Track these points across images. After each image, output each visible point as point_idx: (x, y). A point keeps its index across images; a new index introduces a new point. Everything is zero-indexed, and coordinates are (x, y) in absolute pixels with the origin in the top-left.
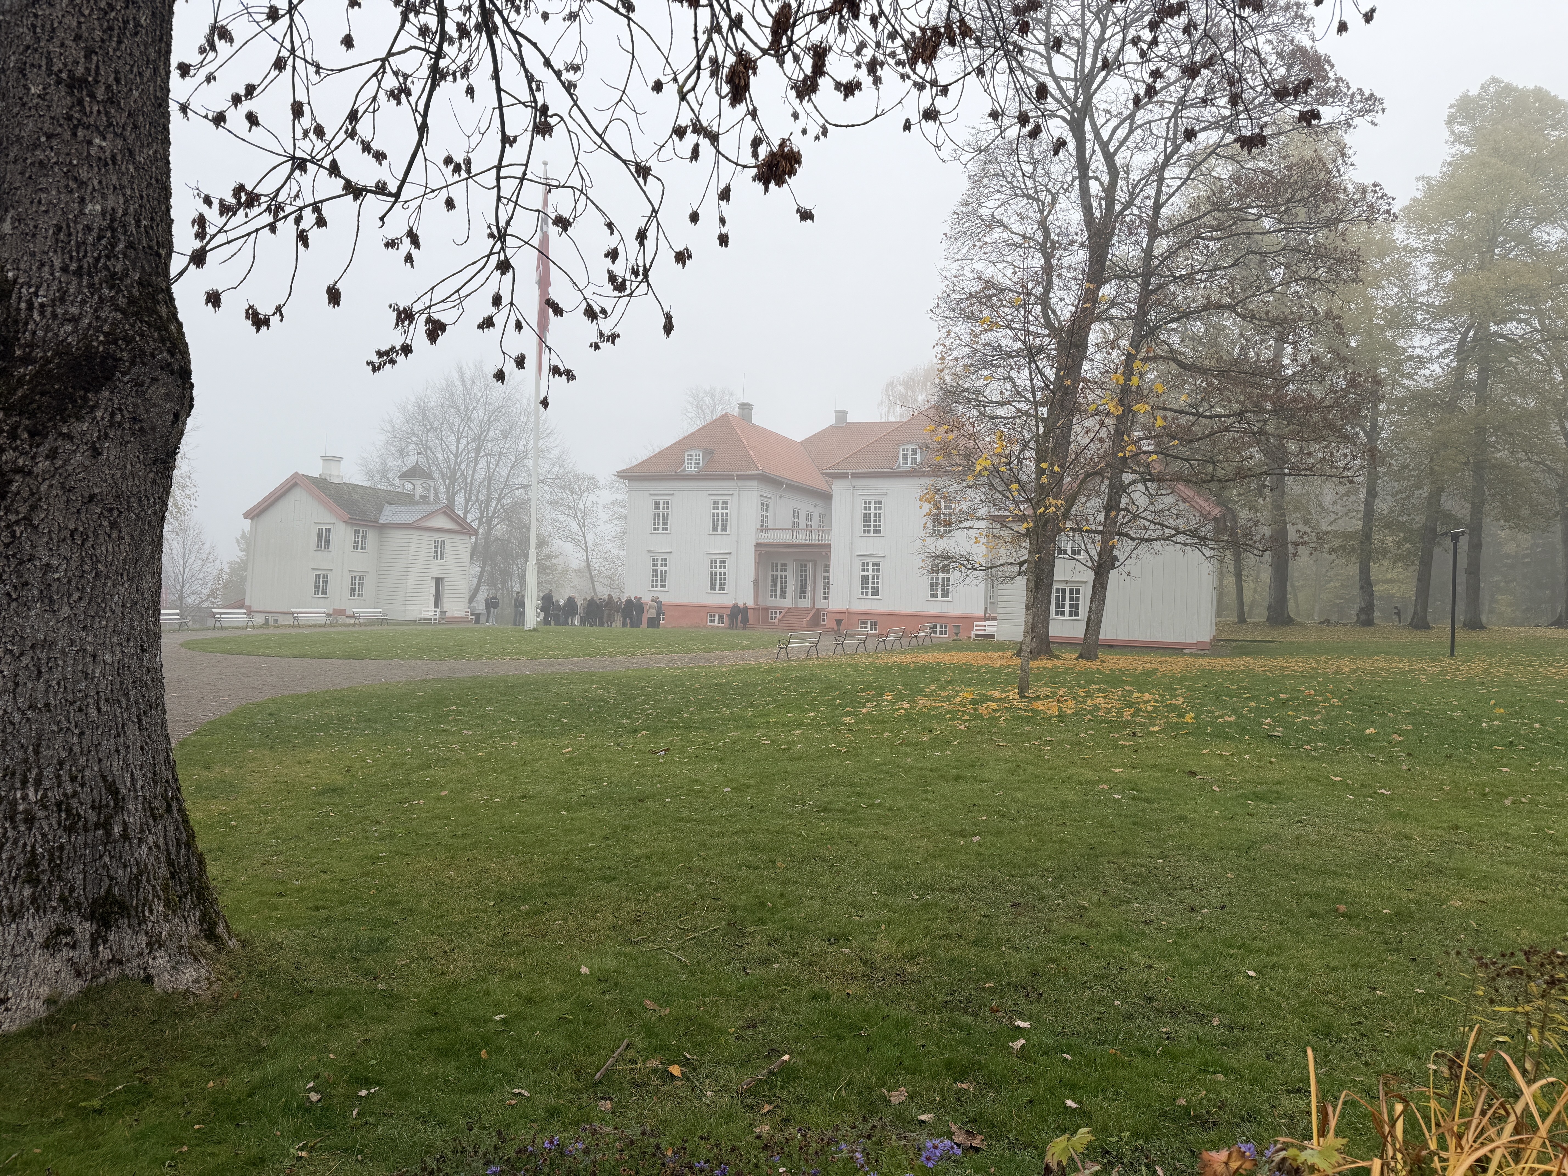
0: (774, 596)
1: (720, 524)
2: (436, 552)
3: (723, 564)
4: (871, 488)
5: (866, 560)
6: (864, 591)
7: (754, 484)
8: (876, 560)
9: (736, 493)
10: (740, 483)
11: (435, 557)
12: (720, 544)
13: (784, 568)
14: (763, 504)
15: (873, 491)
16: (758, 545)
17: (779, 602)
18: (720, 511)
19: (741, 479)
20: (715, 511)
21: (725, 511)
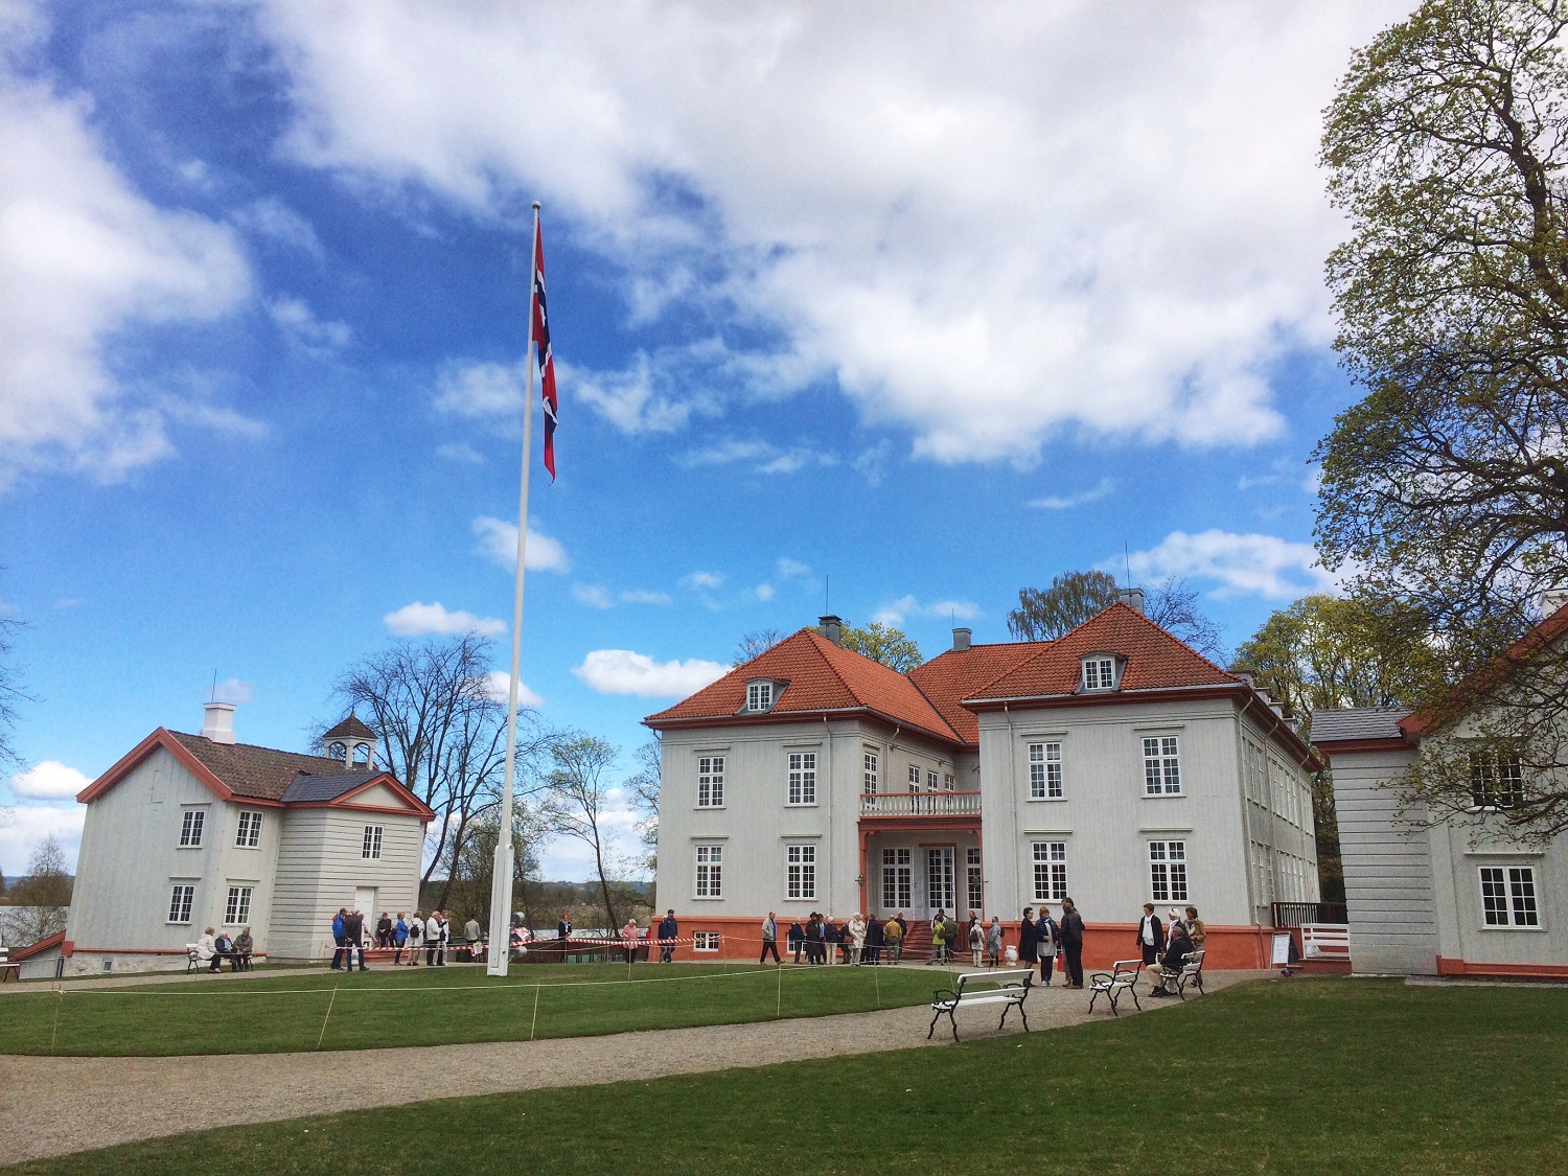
0: (889, 904)
1: (803, 790)
2: (367, 846)
3: (809, 854)
4: (1042, 725)
5: (1040, 840)
6: (1042, 891)
7: (855, 727)
8: (1057, 840)
9: (827, 742)
10: (832, 726)
11: (366, 855)
12: (803, 823)
13: (904, 856)
14: (867, 758)
15: (1042, 731)
16: (864, 823)
18: (802, 771)
19: (834, 720)
20: (795, 771)
21: (809, 771)
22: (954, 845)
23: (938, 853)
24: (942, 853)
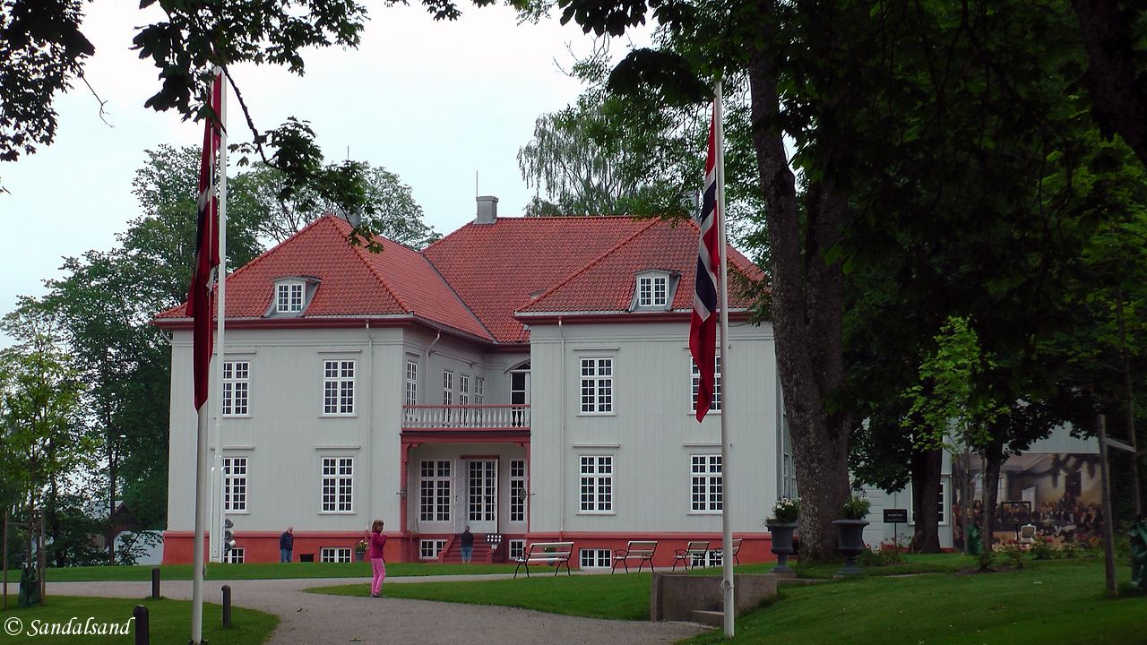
0: (426, 516)
1: (340, 399)
3: (346, 465)
4: (595, 340)
5: (588, 454)
6: (587, 503)
7: (398, 335)
8: (605, 454)
9: (367, 349)
10: (374, 333)
12: (341, 433)
13: (445, 468)
14: (408, 366)
15: (597, 346)
16: (406, 434)
17: (436, 526)
18: (339, 379)
19: (376, 327)
20: (331, 379)
21: (347, 379)
22: (498, 457)
23: (480, 465)
24: (484, 465)
